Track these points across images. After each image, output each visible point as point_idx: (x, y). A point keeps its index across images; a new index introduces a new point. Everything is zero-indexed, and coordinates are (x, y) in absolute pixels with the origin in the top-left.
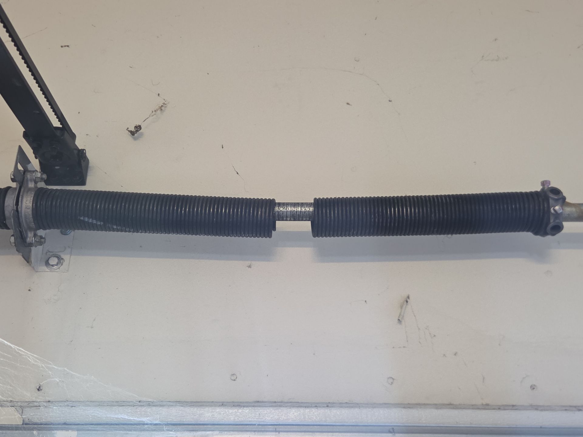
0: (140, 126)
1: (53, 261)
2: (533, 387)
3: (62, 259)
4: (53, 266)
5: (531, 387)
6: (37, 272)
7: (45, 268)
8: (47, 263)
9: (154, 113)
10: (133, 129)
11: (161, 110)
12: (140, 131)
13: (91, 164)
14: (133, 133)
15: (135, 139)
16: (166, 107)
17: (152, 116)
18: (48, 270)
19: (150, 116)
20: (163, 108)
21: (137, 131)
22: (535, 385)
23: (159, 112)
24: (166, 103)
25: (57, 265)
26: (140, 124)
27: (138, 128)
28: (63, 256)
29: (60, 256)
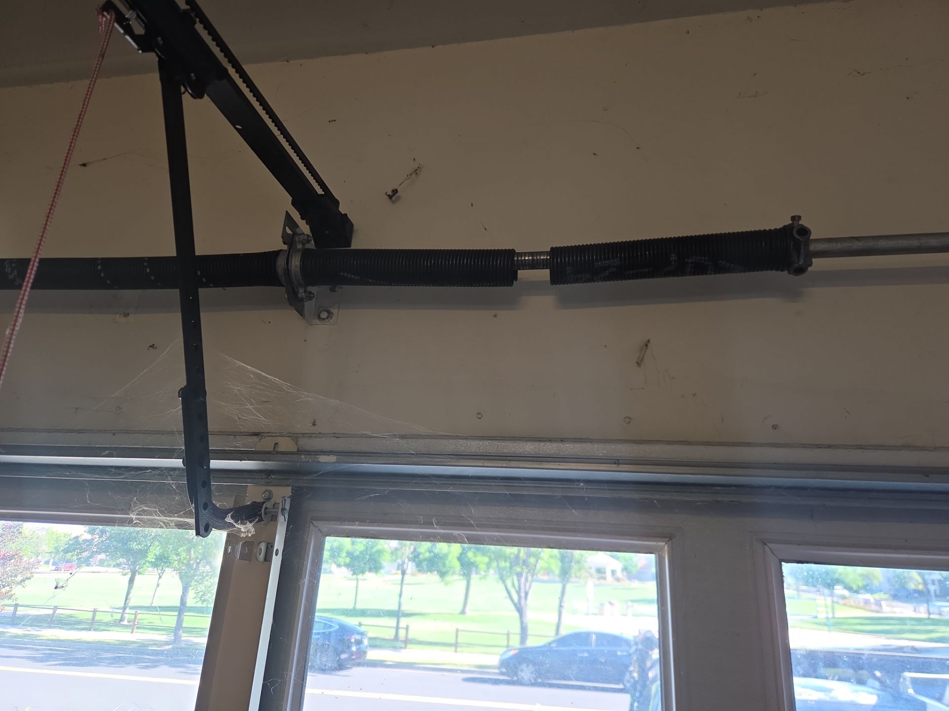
0: (396, 190)
1: (324, 315)
2: (775, 427)
3: (332, 313)
4: (324, 319)
5: (773, 426)
6: (311, 325)
7: (317, 321)
8: (319, 317)
9: (409, 176)
10: (390, 193)
11: (417, 173)
12: (396, 195)
13: (355, 228)
14: (390, 197)
15: (393, 202)
16: (420, 171)
17: (408, 179)
18: (320, 323)
19: (405, 180)
20: (417, 172)
21: (394, 194)
22: (777, 425)
23: (414, 175)
24: (420, 167)
25: (327, 318)
26: (396, 188)
27: (395, 191)
28: (332, 310)
29: (330, 311)
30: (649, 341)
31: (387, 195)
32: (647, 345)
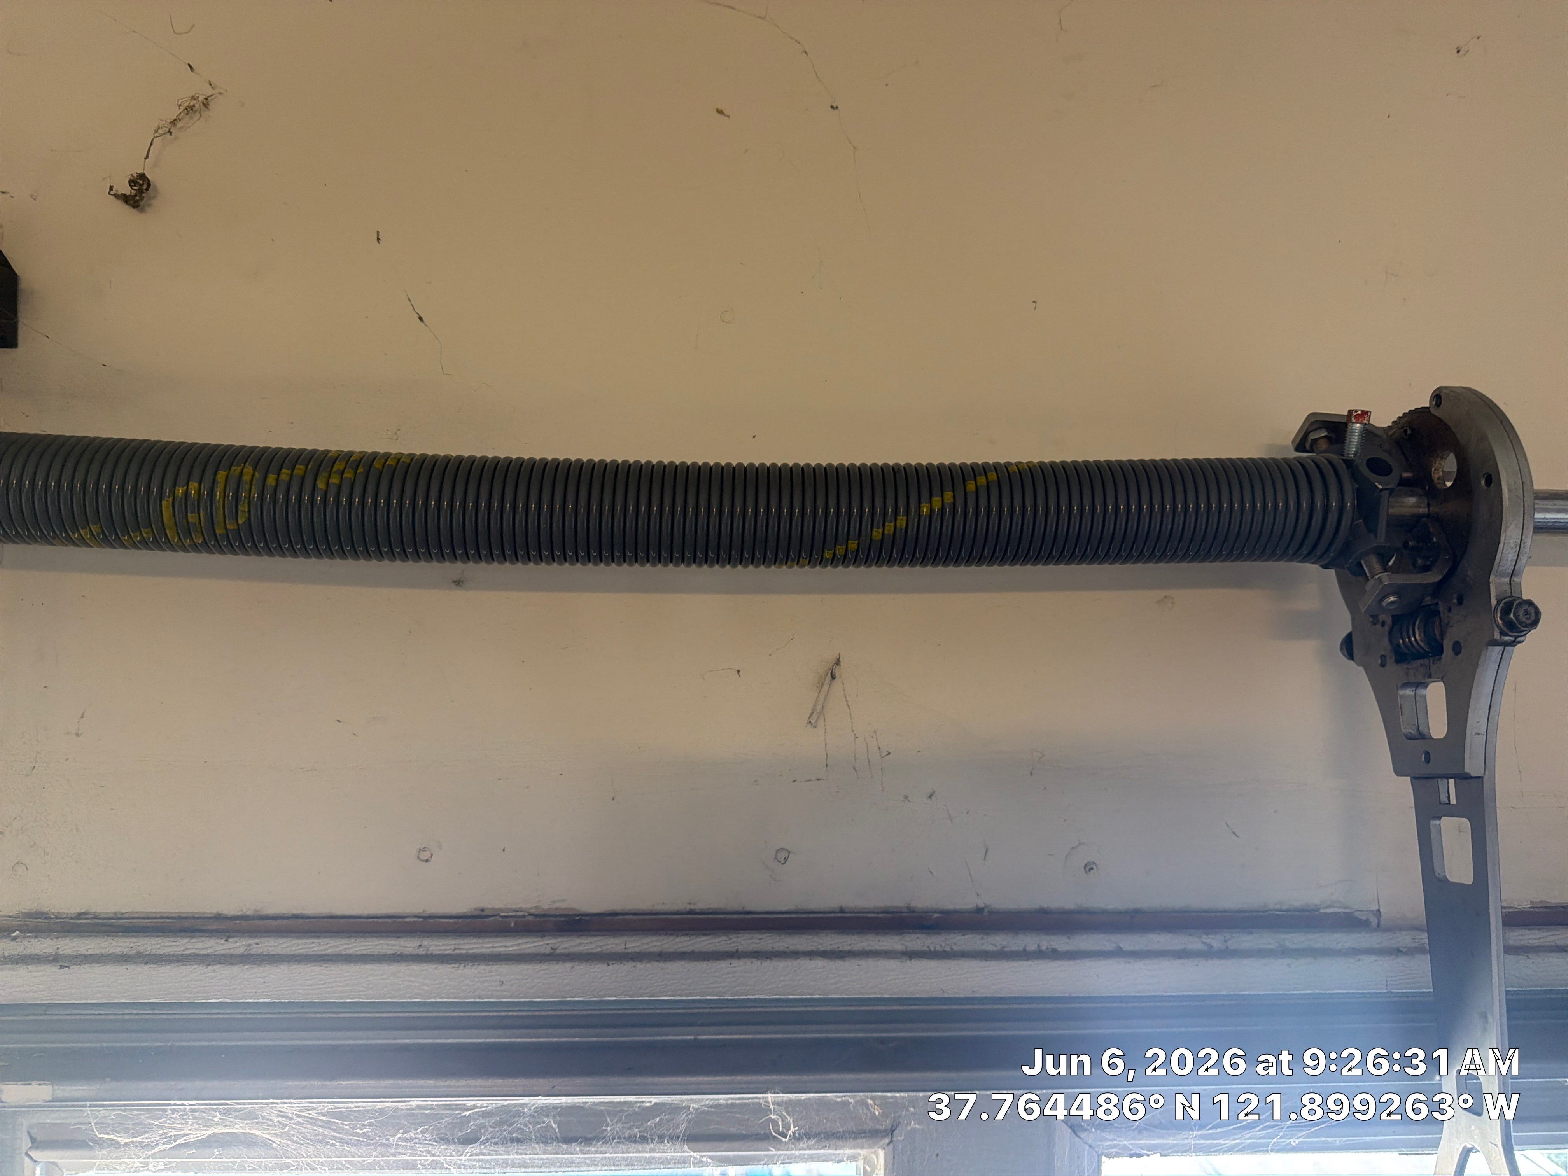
0: (143, 177)
2: (1089, 867)
5: (1086, 866)
10: (127, 190)
21: (140, 192)
22: (1094, 864)
26: (140, 171)
27: (140, 184)
30: (838, 663)
31: (117, 196)
32: (833, 677)
